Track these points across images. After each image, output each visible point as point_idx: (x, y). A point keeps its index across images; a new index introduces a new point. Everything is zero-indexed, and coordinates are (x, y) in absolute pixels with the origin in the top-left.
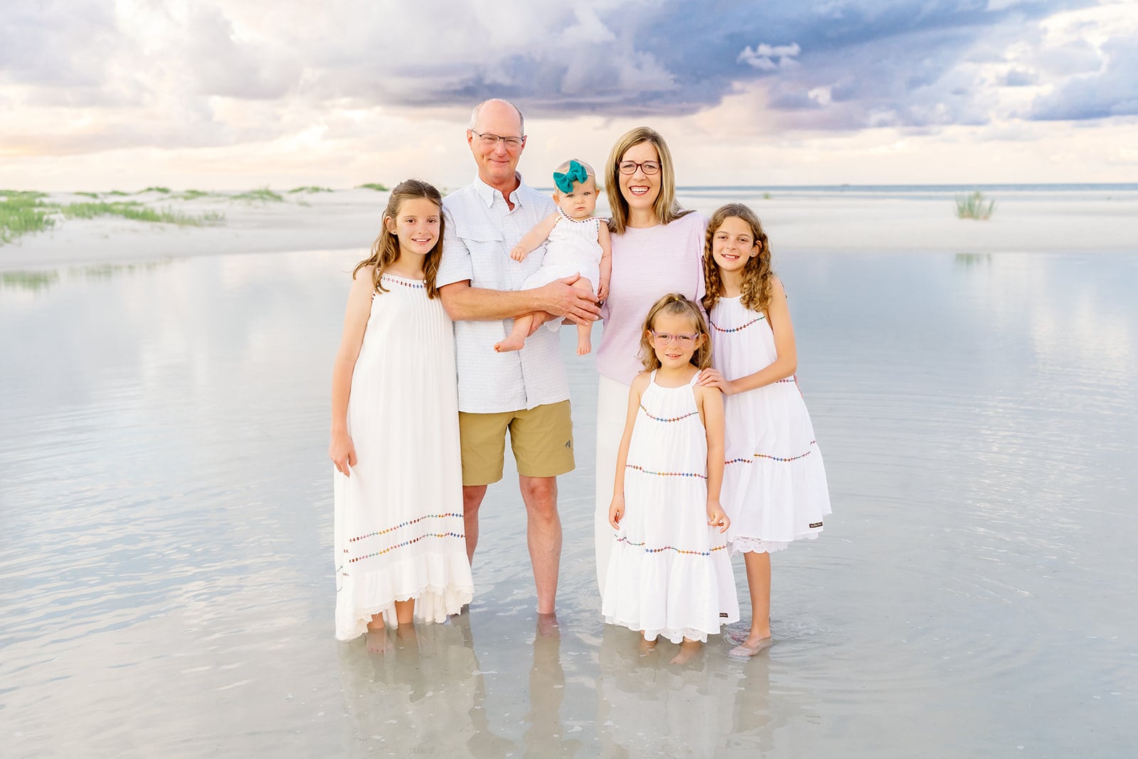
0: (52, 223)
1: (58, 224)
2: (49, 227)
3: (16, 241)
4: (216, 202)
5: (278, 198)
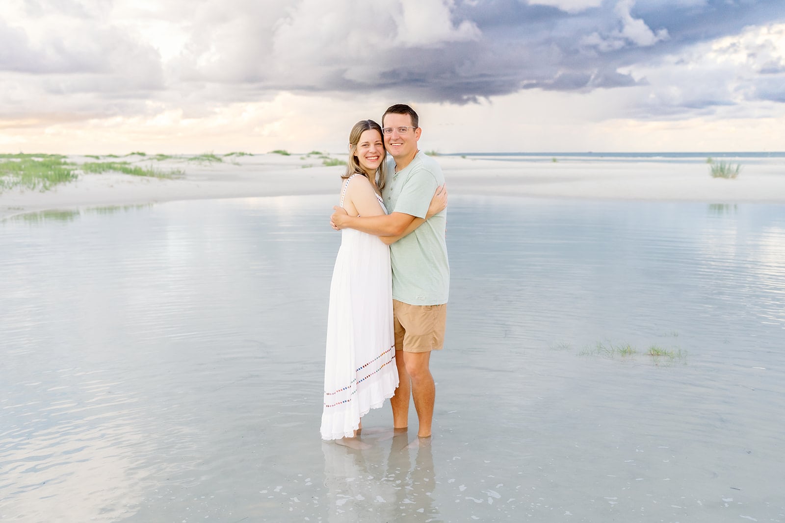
0: (75, 177)
1: (80, 177)
2: (74, 179)
3: (53, 189)
4: (179, 162)
5: (219, 160)
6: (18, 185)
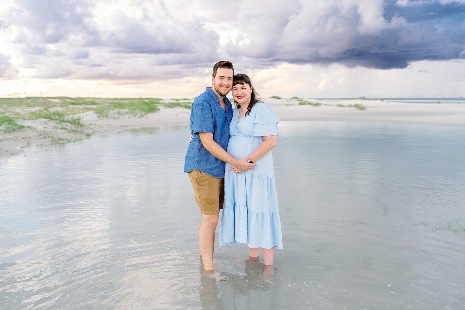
1: (161, 110)
2: (158, 111)
3: (146, 116)
6: (128, 114)
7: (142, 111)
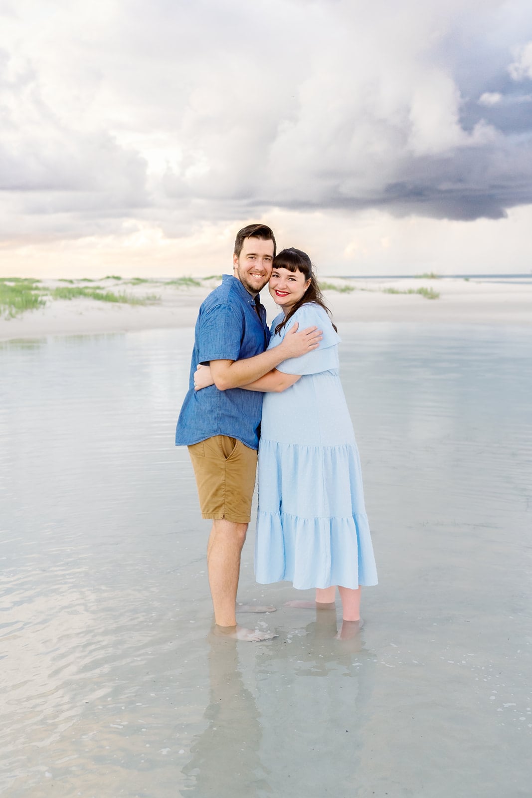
0: (43, 303)
1: (48, 304)
2: (42, 306)
3: (19, 316)
4: (155, 287)
5: (198, 284)
7: (10, 307)
